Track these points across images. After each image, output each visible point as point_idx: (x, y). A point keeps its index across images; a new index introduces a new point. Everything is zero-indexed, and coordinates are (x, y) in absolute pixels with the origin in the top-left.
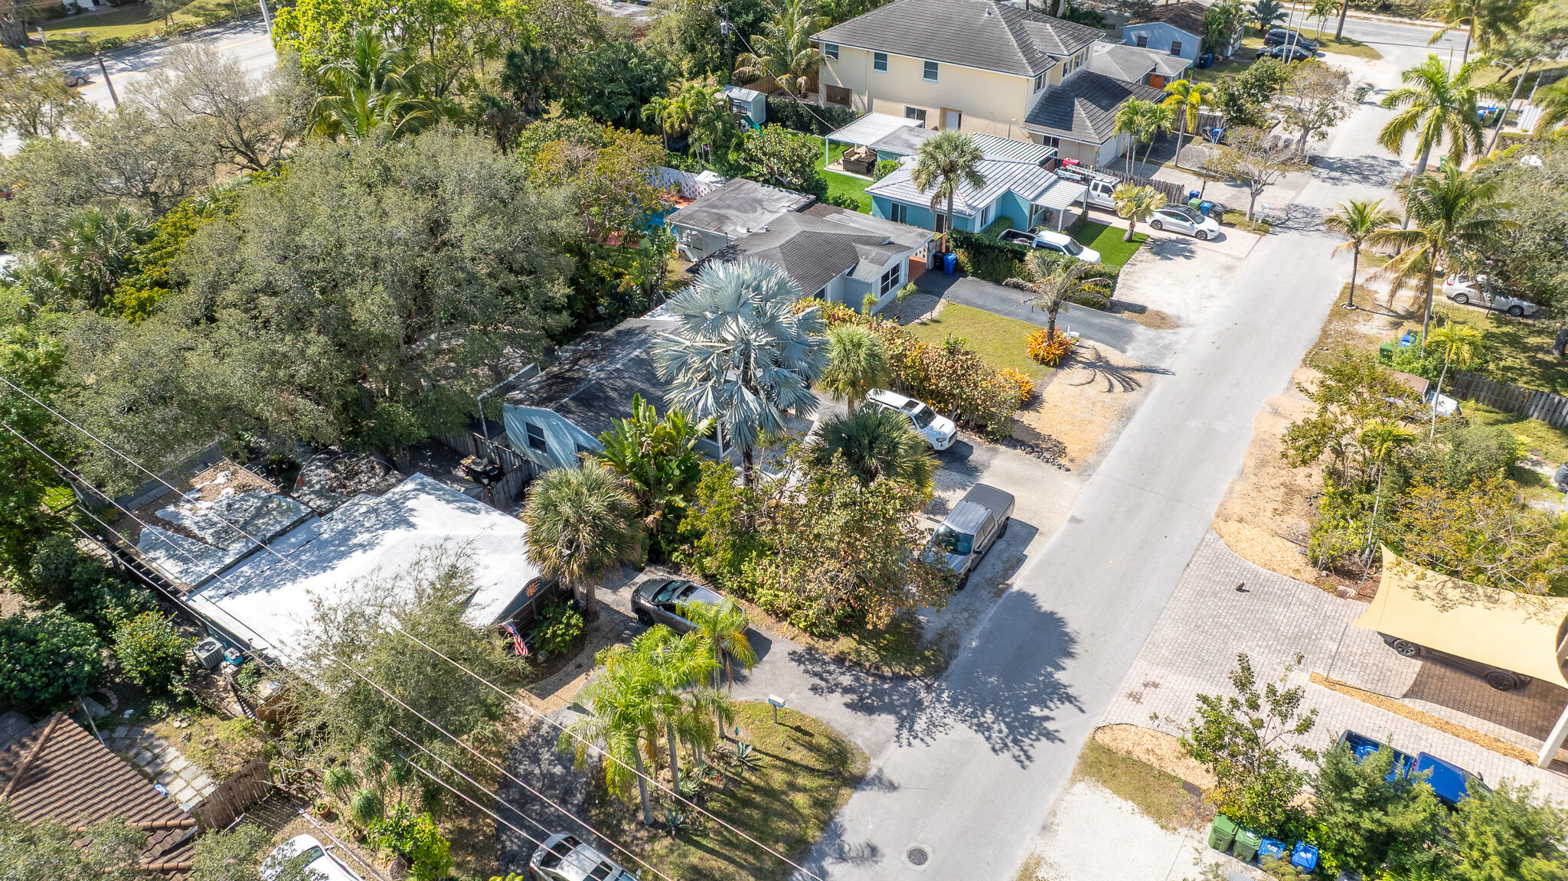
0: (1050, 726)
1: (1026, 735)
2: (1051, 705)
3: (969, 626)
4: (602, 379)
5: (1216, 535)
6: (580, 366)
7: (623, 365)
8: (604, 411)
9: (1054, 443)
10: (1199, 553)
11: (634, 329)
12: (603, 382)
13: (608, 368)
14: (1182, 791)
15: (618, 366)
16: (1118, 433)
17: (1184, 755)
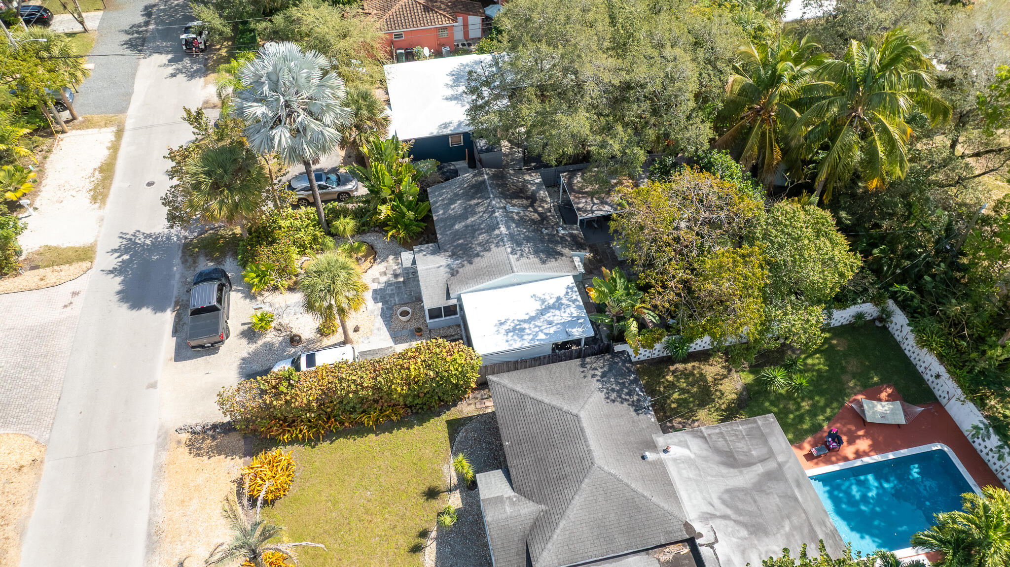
0: (117, 255)
1: (126, 245)
2: (119, 264)
3: (183, 275)
4: (491, 201)
5: (41, 441)
6: (531, 212)
7: (496, 217)
8: (463, 193)
9: (202, 451)
10: (53, 416)
11: (556, 260)
12: (488, 201)
13: (501, 210)
14: (40, 264)
15: (497, 214)
16: (152, 507)
17: (42, 280)
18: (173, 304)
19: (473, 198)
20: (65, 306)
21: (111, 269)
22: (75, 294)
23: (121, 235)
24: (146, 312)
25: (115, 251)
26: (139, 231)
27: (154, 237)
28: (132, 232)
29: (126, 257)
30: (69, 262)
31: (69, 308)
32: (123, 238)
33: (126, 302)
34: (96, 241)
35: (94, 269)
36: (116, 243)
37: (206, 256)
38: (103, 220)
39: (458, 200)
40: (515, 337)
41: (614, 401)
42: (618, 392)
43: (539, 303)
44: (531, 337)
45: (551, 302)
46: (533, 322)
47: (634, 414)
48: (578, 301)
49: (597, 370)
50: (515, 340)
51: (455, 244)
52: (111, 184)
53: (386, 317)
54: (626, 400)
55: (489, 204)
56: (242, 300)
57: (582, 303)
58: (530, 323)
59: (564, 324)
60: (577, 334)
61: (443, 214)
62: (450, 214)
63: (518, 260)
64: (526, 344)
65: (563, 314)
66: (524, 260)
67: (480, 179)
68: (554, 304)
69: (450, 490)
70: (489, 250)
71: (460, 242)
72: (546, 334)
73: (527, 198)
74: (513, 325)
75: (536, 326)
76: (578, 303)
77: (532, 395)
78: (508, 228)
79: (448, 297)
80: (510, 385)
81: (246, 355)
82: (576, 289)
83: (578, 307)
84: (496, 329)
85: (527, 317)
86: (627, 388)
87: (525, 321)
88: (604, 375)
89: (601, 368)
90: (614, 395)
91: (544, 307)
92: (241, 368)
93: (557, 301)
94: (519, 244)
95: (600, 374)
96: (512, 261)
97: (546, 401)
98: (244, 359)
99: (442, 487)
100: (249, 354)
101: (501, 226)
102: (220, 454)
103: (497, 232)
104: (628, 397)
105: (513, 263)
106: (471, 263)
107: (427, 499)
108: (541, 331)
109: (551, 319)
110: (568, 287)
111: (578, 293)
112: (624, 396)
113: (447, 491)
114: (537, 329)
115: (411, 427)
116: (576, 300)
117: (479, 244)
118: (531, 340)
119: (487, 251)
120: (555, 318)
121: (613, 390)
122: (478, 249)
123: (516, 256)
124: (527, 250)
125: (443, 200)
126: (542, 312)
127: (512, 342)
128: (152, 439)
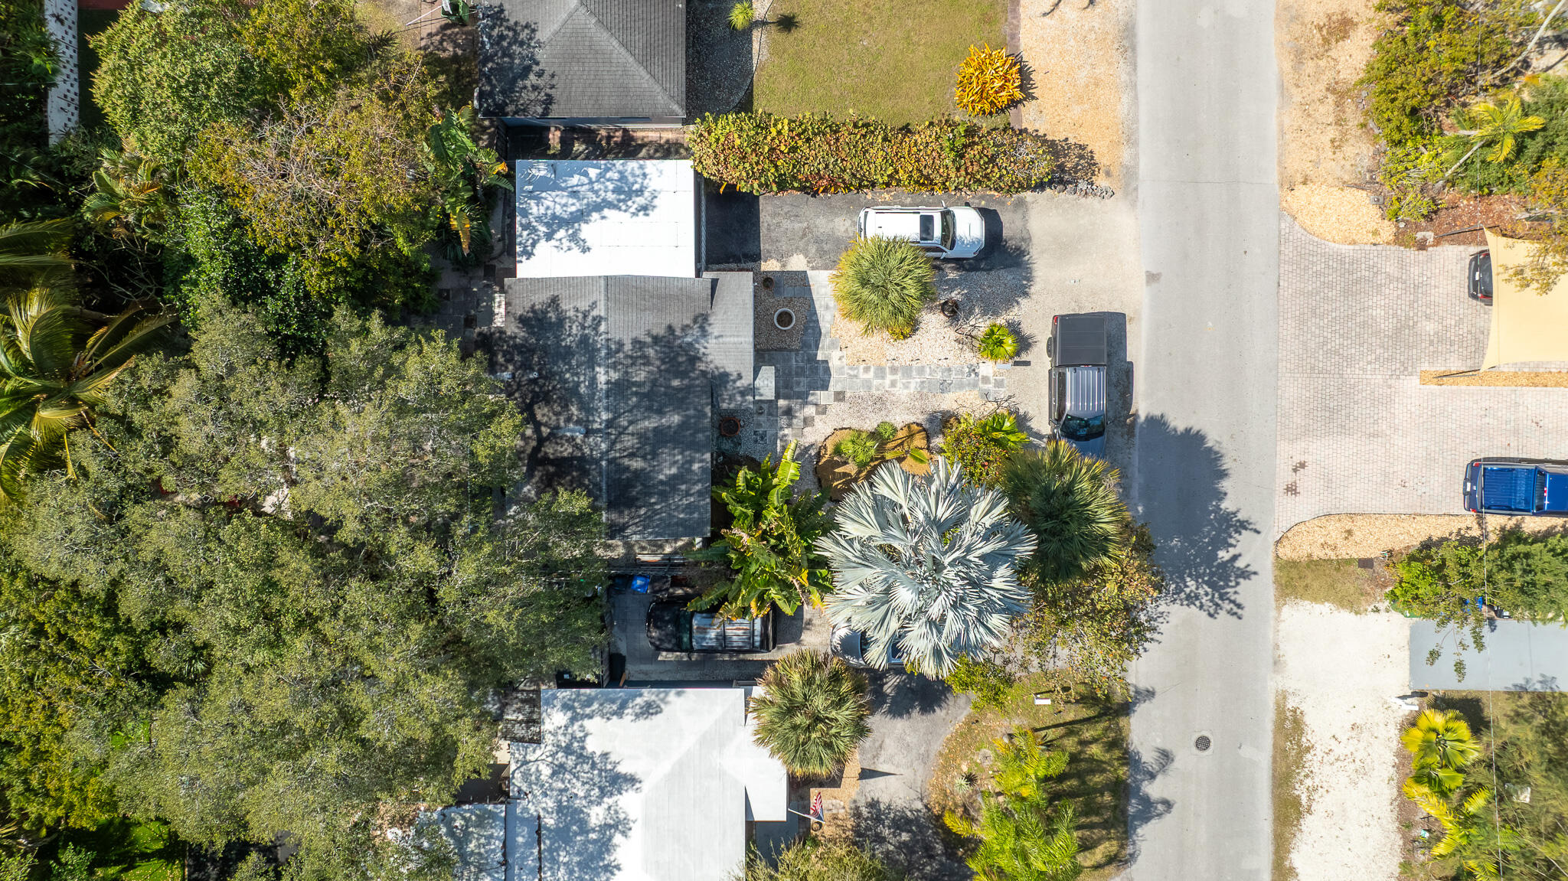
0: (1240, 564)
1: (1228, 586)
2: (1232, 541)
4: (608, 452)
5: (1289, 219)
6: (546, 425)
7: (607, 409)
8: (650, 495)
9: (1076, 152)
10: (1282, 257)
11: (533, 306)
12: (612, 455)
13: (596, 426)
14: (1359, 570)
15: (605, 416)
16: (1133, 86)
17: (1349, 532)
18: (1137, 431)
19: (637, 474)
20: (1303, 465)
21: (1243, 532)
22: (1292, 490)
23: (1240, 612)
24: (1179, 422)
25: (1245, 574)
26: (1211, 615)
27: (1183, 595)
28: (1222, 614)
29: (1223, 555)
30: (1313, 564)
31: (1297, 459)
32: (1233, 602)
33: (1210, 449)
34: (1279, 609)
35: (1272, 541)
36: (1244, 591)
38: (1275, 663)
39: (661, 482)
40: (631, 179)
41: (527, 26)
42: (515, 41)
43: (582, 235)
44: (608, 175)
45: (561, 233)
46: (599, 200)
47: (506, 6)
48: (521, 225)
49: (533, 86)
50: (634, 175)
51: (686, 382)
52: (1274, 761)
53: (813, 328)
54: (509, 28)
55: (611, 448)
56: (1031, 413)
57: (518, 219)
58: (604, 200)
59: (556, 187)
60: (542, 166)
61: (691, 462)
62: (681, 453)
63: (593, 306)
64: (619, 163)
65: (551, 204)
66: (583, 305)
67: (614, 516)
68: (560, 227)
69: (763, 23)
70: (636, 342)
71: (676, 383)
72: (586, 174)
73: (546, 461)
74: (630, 203)
75: (596, 192)
76: (524, 221)
77: (631, 59)
78: (593, 380)
79: (714, 283)
80: (657, 88)
81: (1023, 301)
82: (518, 249)
83: (525, 213)
84: (656, 202)
85: (606, 212)
86: (502, 47)
87: (611, 205)
88: (527, 70)
89: (525, 87)
90: (523, 36)
91: (576, 225)
92: (1029, 279)
93: (554, 232)
94: (584, 341)
95: (532, 77)
96: (603, 302)
97: (615, 43)
98: (1026, 294)
99: (773, 28)
100: (1018, 303)
101: (604, 387)
102: (1053, 141)
103: (614, 376)
104: (505, 33)
105: (602, 298)
106: (670, 328)
107: (794, 17)
108: (591, 182)
109: (571, 201)
110: (529, 255)
111: (518, 240)
112: (511, 34)
113: (767, 23)
114: (596, 186)
116: (525, 227)
117: (648, 363)
118: (610, 169)
119: (640, 342)
120: (564, 201)
121: (522, 44)
122: (651, 352)
123: (595, 313)
124: (574, 331)
125: (688, 494)
126: (581, 216)
127: (638, 172)
128: (1145, 189)
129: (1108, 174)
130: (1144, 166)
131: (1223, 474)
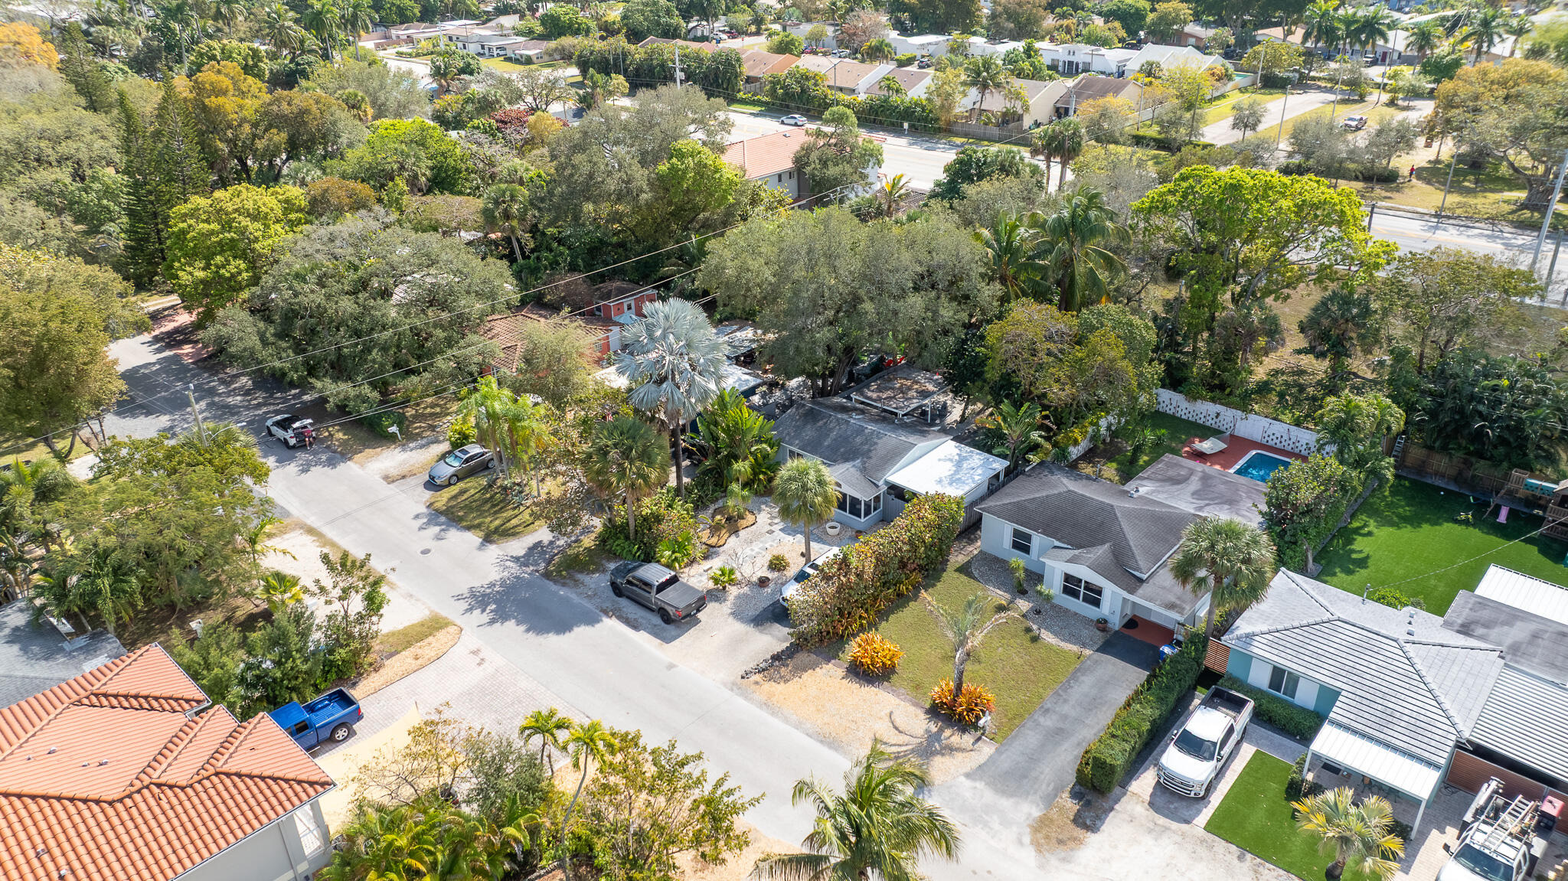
0: (477, 611)
1: (476, 601)
2: (491, 615)
3: (579, 594)
4: (835, 416)
6: (869, 416)
7: (854, 424)
8: (802, 423)
9: (787, 677)
11: (929, 435)
12: (834, 419)
14: (392, 650)
15: (852, 422)
16: (796, 727)
17: (417, 659)
18: (601, 614)
19: (816, 422)
20: (479, 664)
21: (488, 622)
22: (475, 652)
23: (456, 598)
24: (581, 631)
25: (469, 610)
26: (473, 587)
27: (498, 583)
28: (465, 591)
29: (490, 608)
30: (428, 635)
31: (486, 665)
32: (463, 599)
33: (547, 633)
34: (432, 612)
35: (467, 629)
36: (461, 605)
37: (581, 572)
38: (411, 596)
39: (803, 428)
40: (960, 485)
43: (948, 462)
44: (970, 480)
45: (957, 459)
46: (960, 473)
48: (974, 451)
55: (838, 420)
57: (977, 451)
58: (958, 474)
59: (982, 466)
60: (997, 467)
64: (973, 485)
65: (974, 461)
68: (960, 459)
69: (1011, 602)
70: (876, 444)
72: (978, 475)
74: (949, 479)
75: (965, 474)
77: (1023, 499)
78: (872, 426)
81: (733, 612)
82: (963, 446)
83: (978, 454)
85: (952, 472)
87: (953, 475)
90: (1072, 479)
91: (956, 464)
92: (740, 621)
93: (959, 456)
97: (1036, 497)
98: (734, 616)
99: (1004, 603)
100: (733, 610)
102: (805, 672)
106: (870, 457)
108: (972, 475)
109: (969, 466)
110: (957, 447)
111: (967, 447)
114: (968, 476)
115: (934, 585)
116: (971, 451)
117: (862, 444)
118: (973, 482)
119: (874, 445)
120: (972, 465)
122: (865, 447)
126: (958, 466)
127: (963, 487)
128: (727, 694)
129: (757, 683)
130: (741, 701)
131: (528, 630)
